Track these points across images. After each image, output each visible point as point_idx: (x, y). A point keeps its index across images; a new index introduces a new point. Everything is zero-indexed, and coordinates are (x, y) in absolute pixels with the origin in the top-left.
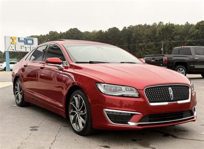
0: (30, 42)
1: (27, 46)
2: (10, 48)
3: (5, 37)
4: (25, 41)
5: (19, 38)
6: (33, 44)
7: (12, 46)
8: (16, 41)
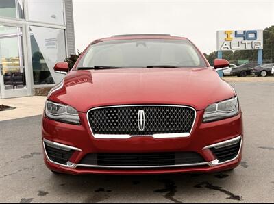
0: (251, 36)
1: (246, 42)
2: (224, 46)
3: (218, 32)
4: (245, 35)
5: (236, 32)
6: (255, 38)
7: (226, 43)
8: (232, 36)
